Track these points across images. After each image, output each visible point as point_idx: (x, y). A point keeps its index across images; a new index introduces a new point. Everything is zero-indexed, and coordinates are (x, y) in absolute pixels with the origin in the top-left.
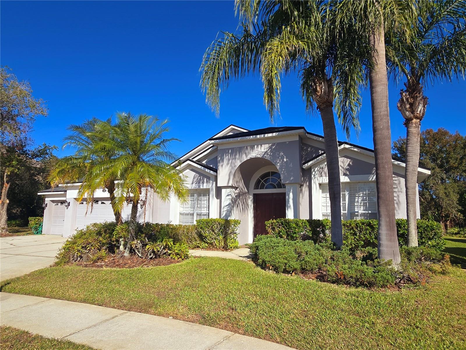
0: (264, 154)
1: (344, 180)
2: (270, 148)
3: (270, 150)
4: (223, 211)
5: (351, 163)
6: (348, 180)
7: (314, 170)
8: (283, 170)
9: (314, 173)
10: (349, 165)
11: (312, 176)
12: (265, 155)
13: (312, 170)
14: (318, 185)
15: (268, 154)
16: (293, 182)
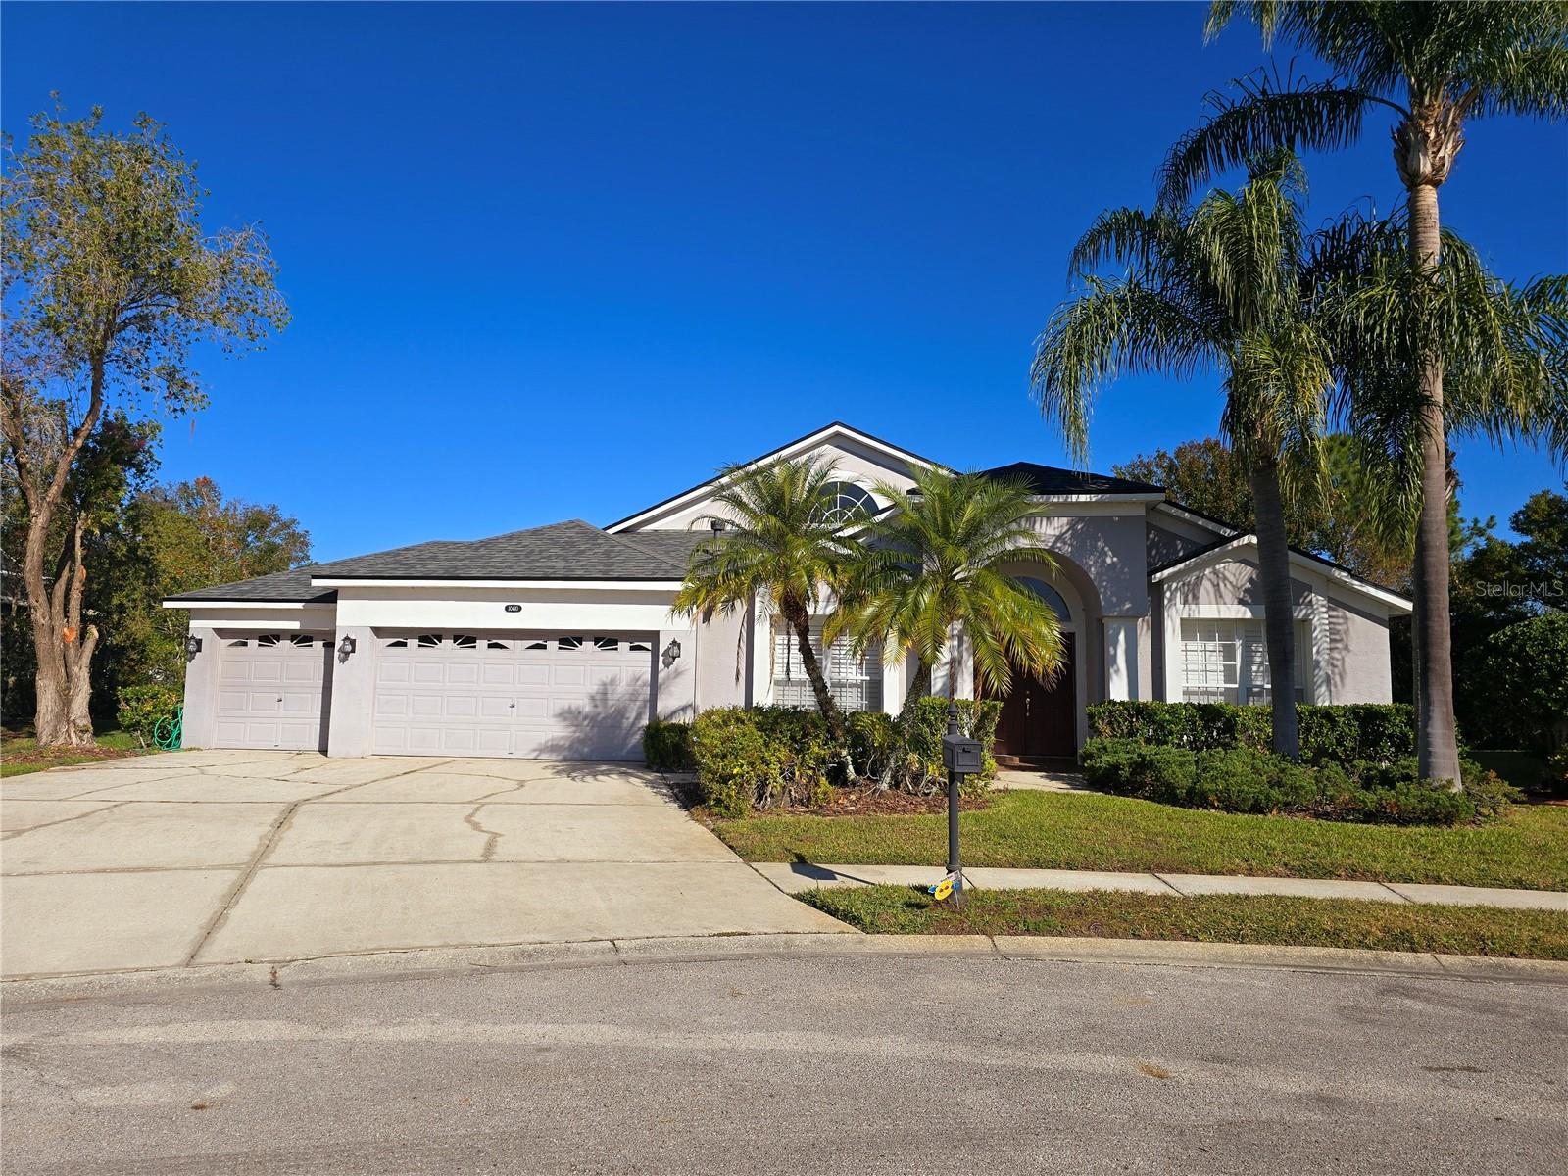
0: (1056, 542)
1: (1237, 613)
2: (1072, 527)
3: (1070, 532)
4: (935, 679)
5: (1254, 576)
6: (1249, 615)
7: (1169, 588)
8: (1105, 584)
9: (1168, 594)
10: (1251, 580)
11: (1166, 602)
12: (1059, 545)
13: (1166, 586)
14: (1178, 622)
15: (1065, 543)
16: (1130, 613)
